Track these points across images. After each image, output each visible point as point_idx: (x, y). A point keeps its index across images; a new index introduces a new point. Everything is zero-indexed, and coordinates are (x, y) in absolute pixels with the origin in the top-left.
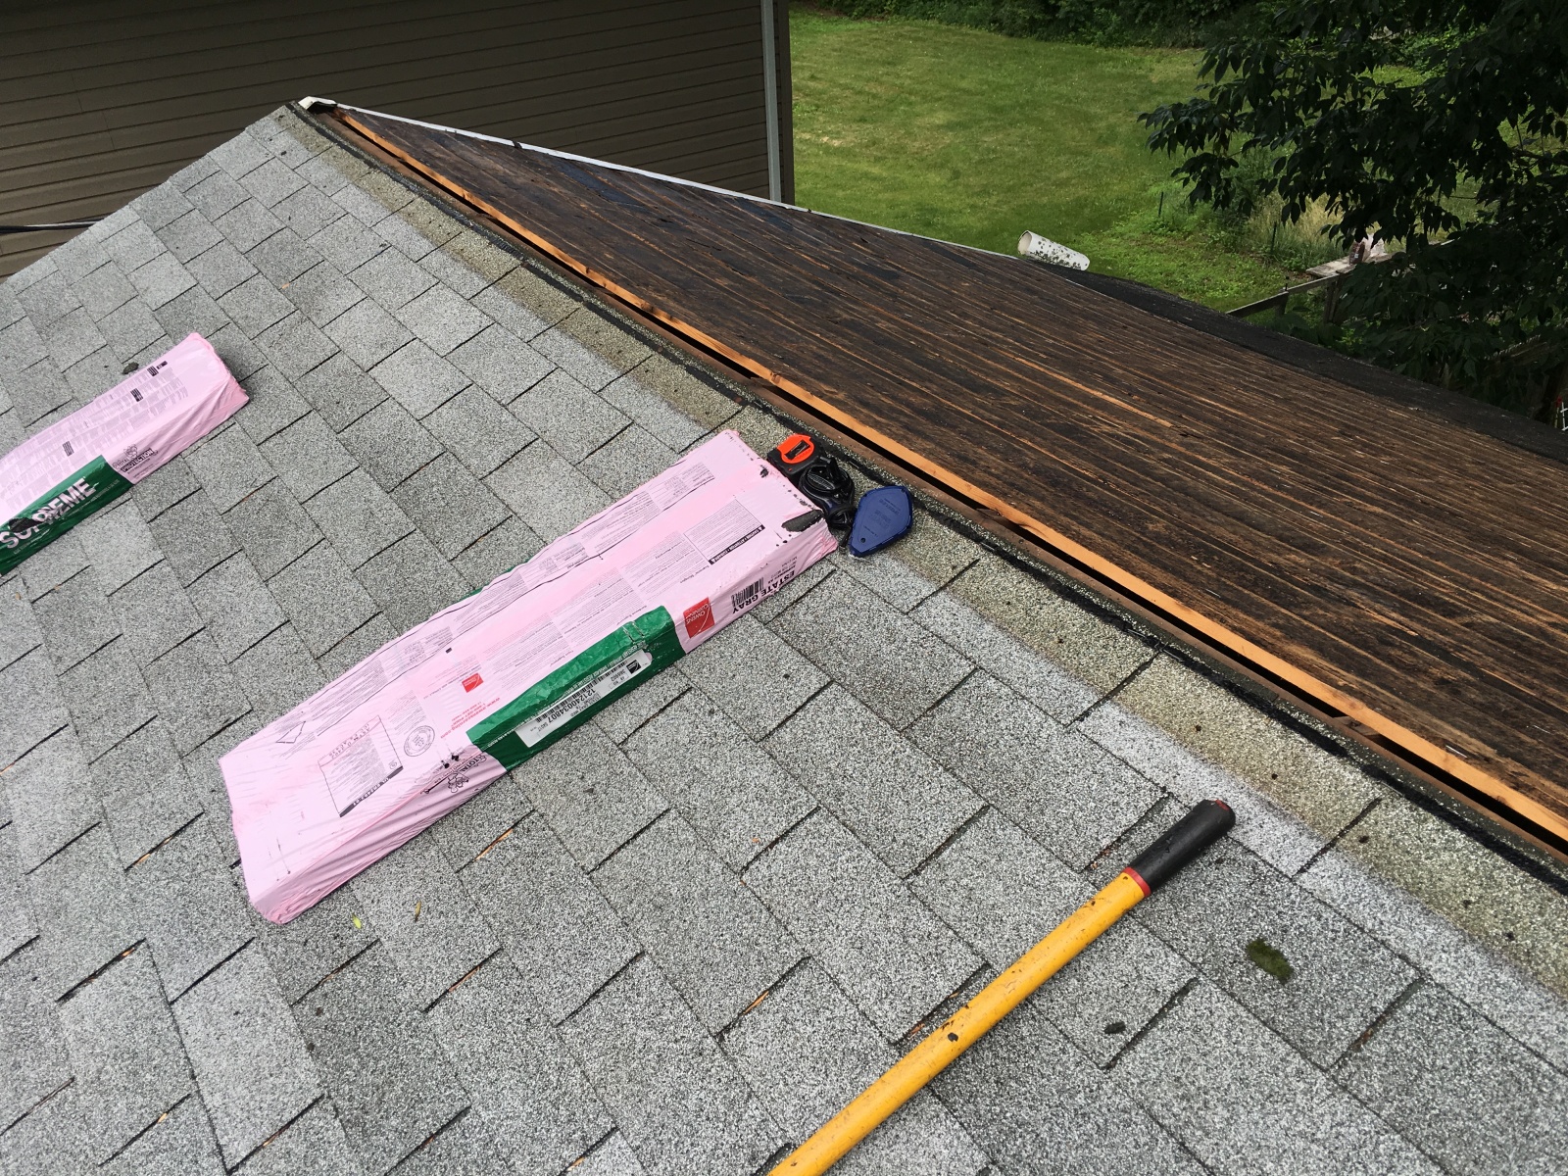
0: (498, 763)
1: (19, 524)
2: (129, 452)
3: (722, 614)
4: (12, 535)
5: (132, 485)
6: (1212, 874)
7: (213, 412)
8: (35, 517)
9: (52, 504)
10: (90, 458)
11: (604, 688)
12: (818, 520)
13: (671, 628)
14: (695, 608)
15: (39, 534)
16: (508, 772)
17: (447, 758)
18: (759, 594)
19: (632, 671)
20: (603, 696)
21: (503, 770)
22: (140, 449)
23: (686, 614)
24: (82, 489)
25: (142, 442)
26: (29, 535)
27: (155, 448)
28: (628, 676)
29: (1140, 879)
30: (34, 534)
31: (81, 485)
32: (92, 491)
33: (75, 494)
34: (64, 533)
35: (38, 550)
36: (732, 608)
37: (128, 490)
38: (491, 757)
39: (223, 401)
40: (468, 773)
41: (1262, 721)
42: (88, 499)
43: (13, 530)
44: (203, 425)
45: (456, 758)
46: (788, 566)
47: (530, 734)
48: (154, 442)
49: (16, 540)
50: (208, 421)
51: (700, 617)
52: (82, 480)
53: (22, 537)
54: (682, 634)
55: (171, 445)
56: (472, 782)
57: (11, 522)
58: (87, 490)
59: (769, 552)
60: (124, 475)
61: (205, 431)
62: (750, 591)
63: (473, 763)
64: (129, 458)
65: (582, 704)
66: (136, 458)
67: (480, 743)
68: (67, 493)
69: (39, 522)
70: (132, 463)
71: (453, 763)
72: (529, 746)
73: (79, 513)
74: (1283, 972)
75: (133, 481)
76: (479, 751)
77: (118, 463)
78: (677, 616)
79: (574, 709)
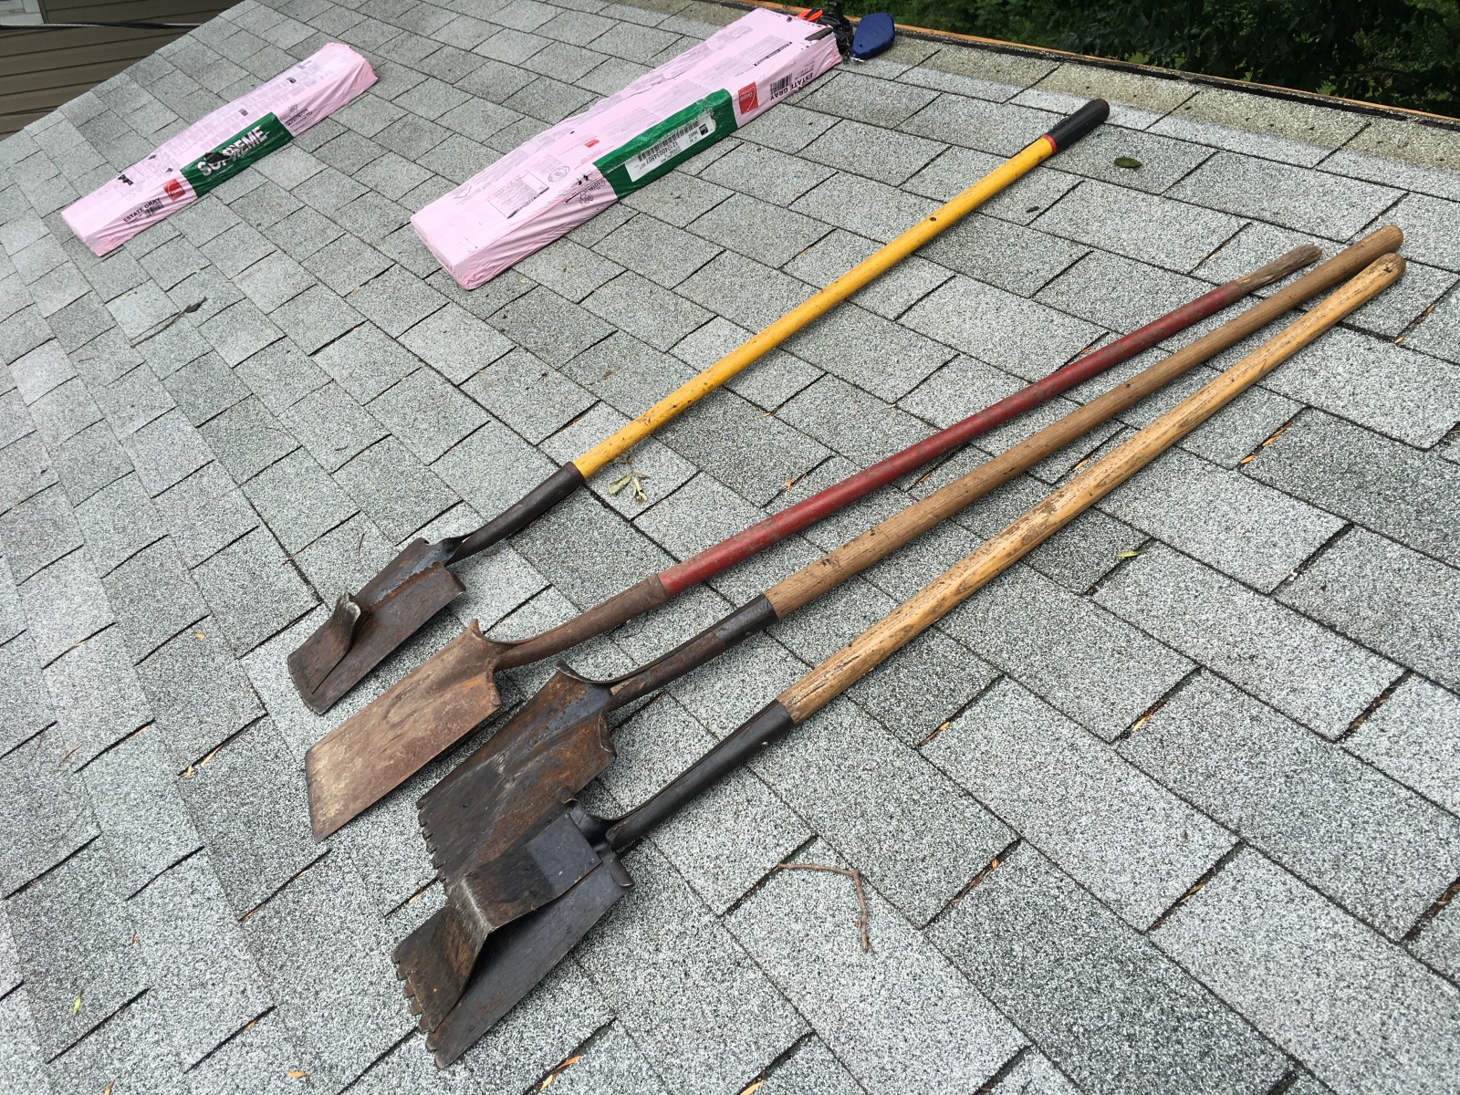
0: (612, 189)
1: (213, 157)
2: (292, 109)
3: (764, 97)
4: (207, 165)
5: (293, 138)
6: (1096, 140)
7: (352, 86)
8: (225, 152)
9: (237, 144)
10: (262, 115)
11: (684, 143)
12: (830, 33)
13: (729, 102)
14: (747, 88)
15: (226, 167)
16: (619, 199)
17: (580, 177)
18: (789, 87)
19: (703, 133)
20: (683, 150)
21: (615, 197)
22: (300, 108)
23: (740, 92)
24: (258, 135)
25: (301, 103)
26: (219, 167)
27: (310, 109)
28: (700, 137)
29: (1051, 139)
30: (222, 168)
31: (258, 131)
32: (265, 137)
33: (252, 138)
34: (244, 169)
35: (224, 181)
36: (769, 94)
37: (289, 141)
38: (608, 184)
39: (360, 77)
40: (594, 193)
41: (1129, 77)
42: (262, 144)
43: (208, 162)
44: (344, 95)
45: (586, 178)
46: (809, 68)
47: (636, 170)
48: (309, 104)
49: (209, 170)
50: (348, 93)
51: (749, 98)
52: (258, 128)
53: (214, 168)
54: (736, 108)
55: (322, 109)
56: (596, 201)
57: (207, 155)
58: (261, 136)
59: (797, 54)
60: (288, 128)
61: (346, 100)
62: (784, 83)
63: (595, 186)
64: (292, 115)
65: (668, 153)
66: (298, 115)
67: (602, 169)
68: (247, 137)
69: (228, 157)
70: (293, 119)
71: (584, 182)
72: (634, 179)
73: (257, 153)
74: (1136, 166)
75: (294, 134)
76: (601, 176)
77: (284, 117)
78: (734, 93)
79: (663, 157)
